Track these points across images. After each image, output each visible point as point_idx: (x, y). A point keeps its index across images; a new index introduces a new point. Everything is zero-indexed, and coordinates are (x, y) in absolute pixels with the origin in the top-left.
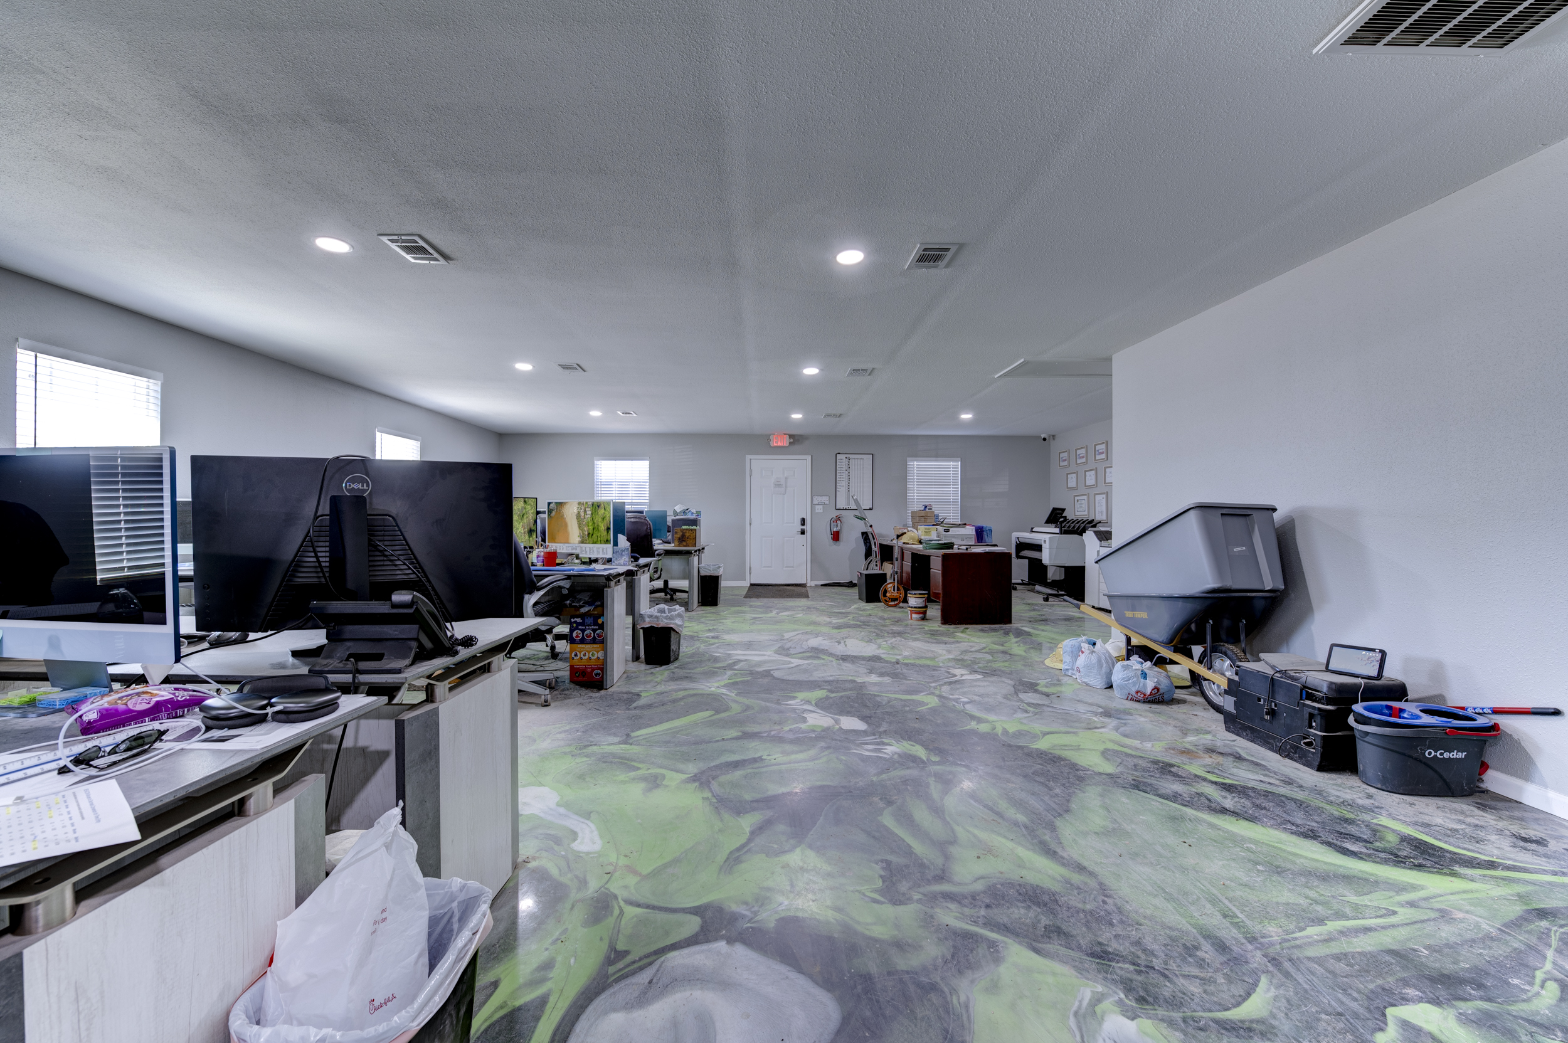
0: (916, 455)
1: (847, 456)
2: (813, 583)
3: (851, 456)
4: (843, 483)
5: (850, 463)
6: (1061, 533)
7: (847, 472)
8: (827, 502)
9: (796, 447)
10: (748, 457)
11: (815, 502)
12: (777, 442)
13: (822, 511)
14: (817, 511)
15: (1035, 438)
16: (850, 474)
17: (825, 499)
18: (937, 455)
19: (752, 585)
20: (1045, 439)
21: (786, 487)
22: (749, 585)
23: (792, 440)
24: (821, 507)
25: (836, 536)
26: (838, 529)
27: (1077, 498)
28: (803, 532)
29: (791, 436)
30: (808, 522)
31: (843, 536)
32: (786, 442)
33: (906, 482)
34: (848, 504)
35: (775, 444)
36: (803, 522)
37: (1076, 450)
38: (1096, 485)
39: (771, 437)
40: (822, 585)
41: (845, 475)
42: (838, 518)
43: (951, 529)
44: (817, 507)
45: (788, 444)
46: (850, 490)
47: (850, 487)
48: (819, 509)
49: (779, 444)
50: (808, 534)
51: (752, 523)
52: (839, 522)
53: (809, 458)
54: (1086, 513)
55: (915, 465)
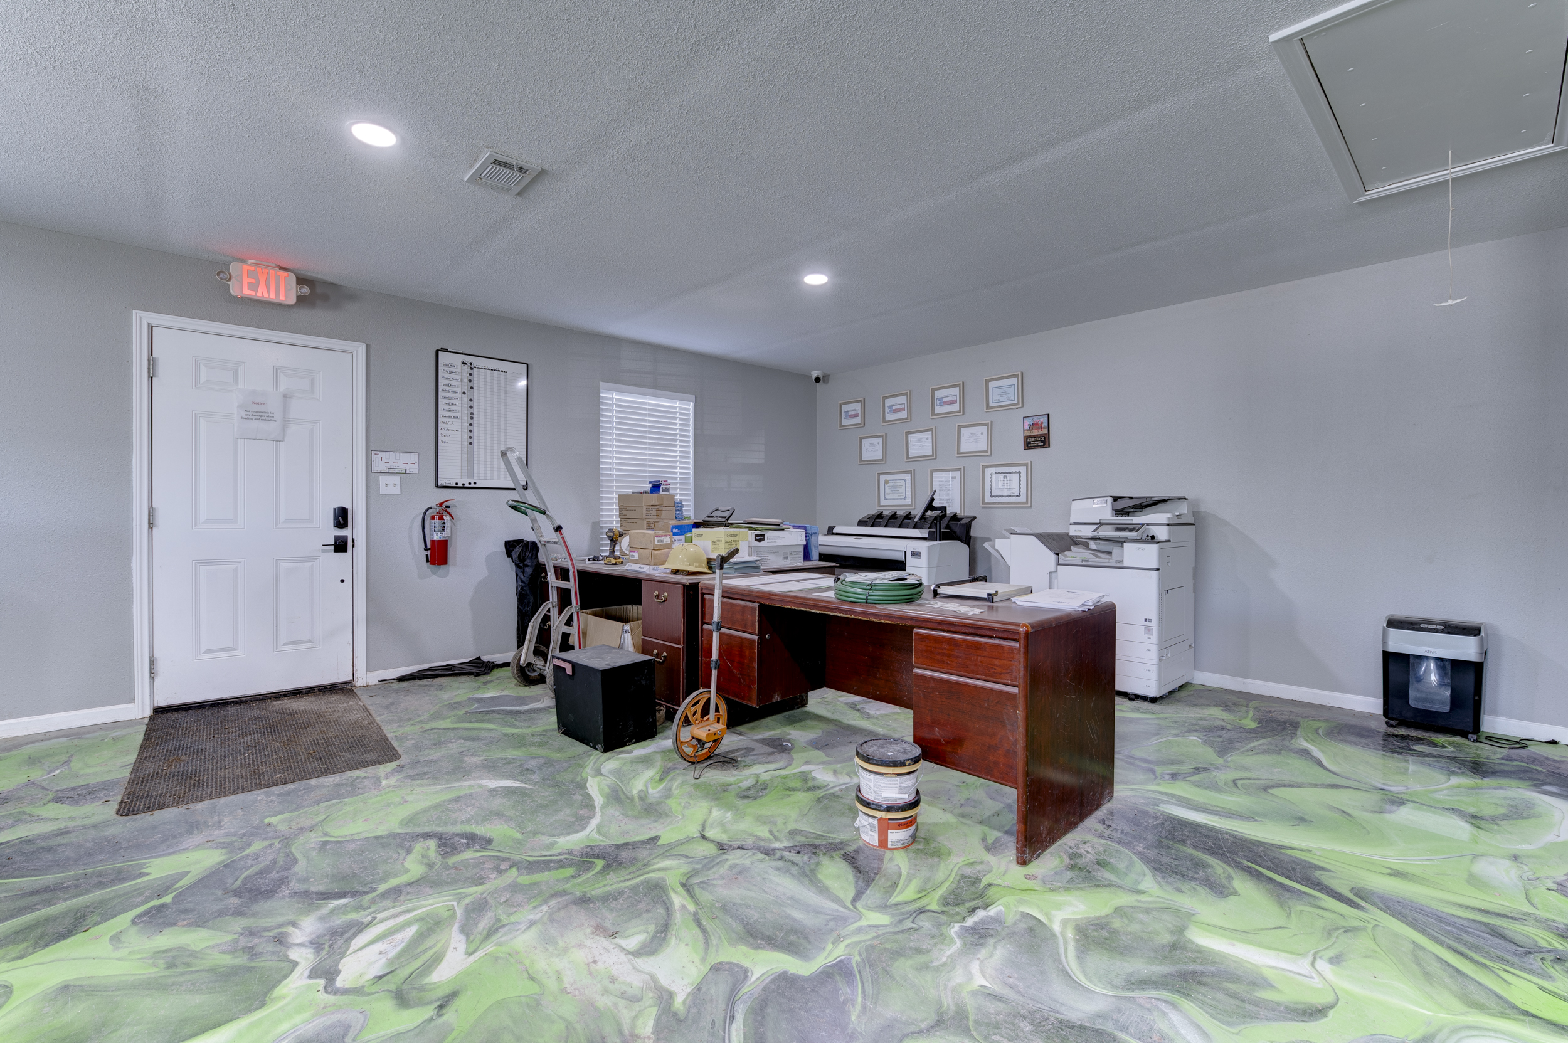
0: (620, 379)
1: (467, 359)
2: (374, 678)
3: (476, 362)
4: (456, 424)
5: (475, 378)
6: (932, 537)
7: (466, 399)
8: (413, 468)
9: (318, 315)
10: (140, 319)
11: (378, 465)
12: (254, 286)
13: (397, 490)
14: (383, 490)
15: (802, 377)
16: (475, 404)
17: (407, 460)
18: (655, 384)
19: (159, 711)
20: (817, 380)
21: (285, 421)
22: (148, 712)
23: (306, 290)
24: (396, 479)
25: (438, 554)
26: (446, 535)
27: (883, 478)
28: (341, 546)
29: (301, 281)
30: (358, 518)
31: (455, 552)
32: (286, 292)
33: (599, 433)
34: (470, 474)
35: (247, 292)
36: (342, 517)
37: (884, 398)
38: (933, 456)
39: (233, 268)
40: (400, 679)
41: (462, 403)
42: (444, 509)
43: (768, 535)
44: (383, 479)
45: (292, 300)
46: (475, 441)
47: (475, 434)
48: (390, 485)
49: (262, 293)
50: (360, 550)
51: (160, 519)
52: (447, 518)
53: (360, 349)
54: (908, 501)
55: (613, 398)
